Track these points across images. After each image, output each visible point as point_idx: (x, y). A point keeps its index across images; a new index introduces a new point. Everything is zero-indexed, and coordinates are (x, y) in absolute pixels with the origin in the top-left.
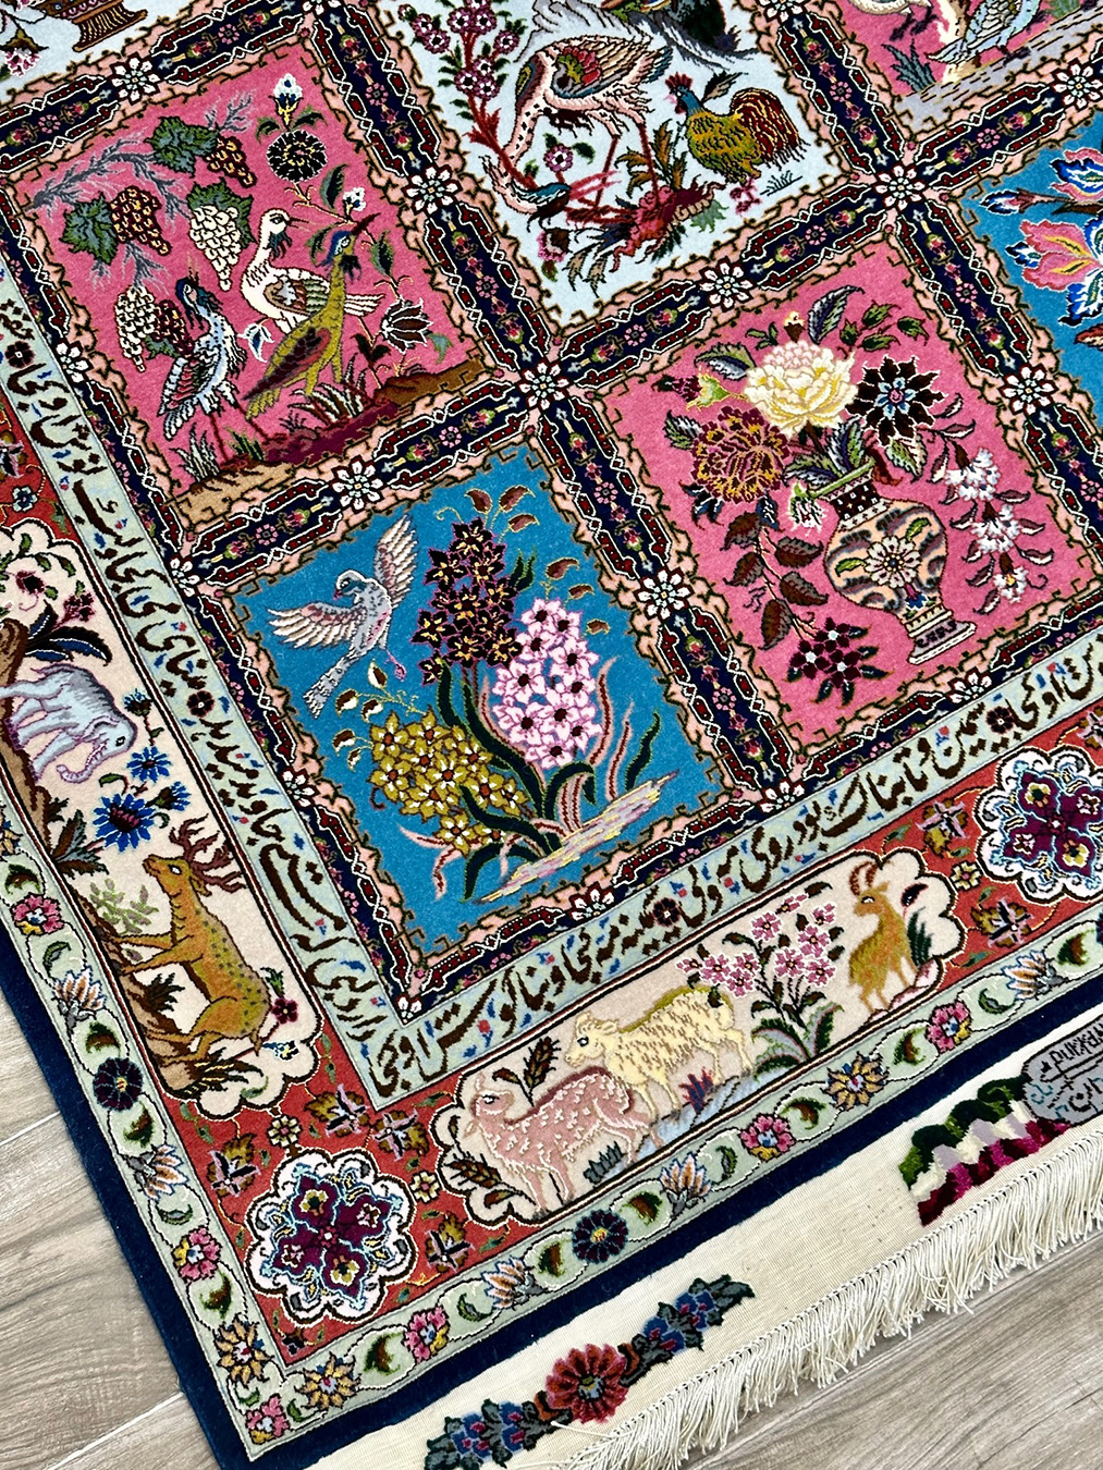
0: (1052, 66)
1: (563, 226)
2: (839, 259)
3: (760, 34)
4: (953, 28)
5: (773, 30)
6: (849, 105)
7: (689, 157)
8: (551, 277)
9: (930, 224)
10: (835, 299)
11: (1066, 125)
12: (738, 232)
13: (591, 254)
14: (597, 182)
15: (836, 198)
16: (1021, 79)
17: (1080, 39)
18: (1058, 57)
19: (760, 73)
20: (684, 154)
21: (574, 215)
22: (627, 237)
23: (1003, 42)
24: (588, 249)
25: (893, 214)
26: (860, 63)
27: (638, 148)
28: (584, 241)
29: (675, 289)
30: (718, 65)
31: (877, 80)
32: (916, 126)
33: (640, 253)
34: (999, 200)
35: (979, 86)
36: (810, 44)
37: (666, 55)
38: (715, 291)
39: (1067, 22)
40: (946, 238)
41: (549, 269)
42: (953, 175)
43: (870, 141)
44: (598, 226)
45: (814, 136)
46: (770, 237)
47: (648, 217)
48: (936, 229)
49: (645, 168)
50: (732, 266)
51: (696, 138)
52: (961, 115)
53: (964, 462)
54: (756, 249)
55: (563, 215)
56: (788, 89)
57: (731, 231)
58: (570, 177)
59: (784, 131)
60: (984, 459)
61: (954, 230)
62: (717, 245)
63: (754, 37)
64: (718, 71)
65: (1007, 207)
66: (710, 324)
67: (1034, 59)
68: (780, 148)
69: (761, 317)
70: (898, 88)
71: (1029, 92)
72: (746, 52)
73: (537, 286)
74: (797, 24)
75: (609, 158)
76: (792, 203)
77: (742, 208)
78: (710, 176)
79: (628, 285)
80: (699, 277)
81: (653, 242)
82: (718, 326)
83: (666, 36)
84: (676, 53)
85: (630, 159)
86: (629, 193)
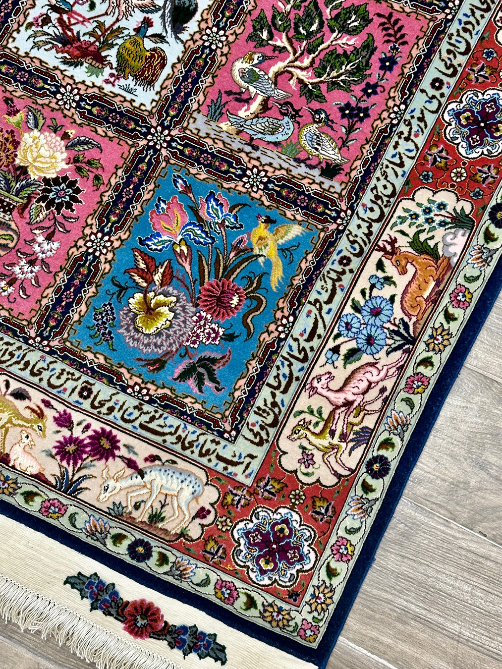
0: (257, 163)
1: (52, 19)
2: (110, 134)
3: (192, 39)
4: (248, 113)
5: (197, 43)
6: (182, 94)
7: (116, 47)
8: (27, 28)
9: (150, 159)
10: (91, 143)
11: (233, 186)
12: (94, 86)
13: (47, 37)
14: (81, 19)
15: (137, 115)
16: (243, 155)
17: (278, 167)
18: (263, 163)
19: (174, 50)
20: (117, 44)
21: (60, 20)
22: (64, 45)
23: (255, 137)
24: (48, 34)
25: (145, 142)
26: (204, 86)
27: (107, 25)
28: (51, 31)
29: (53, 78)
30: (167, 32)
31: (201, 97)
32: (191, 126)
33: (60, 55)
34: (180, 181)
35: (228, 140)
36: (200, 62)
37: (156, 9)
38: (63, 95)
39: (283, 157)
40: (148, 169)
41: (30, 25)
42: (180, 155)
43: (172, 113)
44: (61, 31)
45: (159, 89)
46: (101, 100)
47: (78, 48)
48: (149, 164)
49: (100, 33)
50: (78, 94)
51: (128, 45)
52: (210, 142)
53: (49, 238)
54: (92, 98)
55: (58, 16)
56: (173, 66)
57: (93, 83)
58: (77, 8)
59: (153, 76)
60: (56, 245)
61: (154, 171)
62: (83, 82)
63: (189, 38)
64: (164, 34)
65: (179, 185)
66: (47, 102)
67: (255, 154)
68: (144, 80)
69: (63, 119)
70: (204, 108)
71: (238, 161)
72: (179, 39)
73: (20, 26)
74: (207, 51)
75: (95, 17)
76: (122, 99)
77: (107, 81)
78: (113, 60)
79: (43, 60)
80: (64, 84)
81: (68, 57)
82: (48, 105)
84: (161, 12)
85: (100, 25)
86: (84, 34)
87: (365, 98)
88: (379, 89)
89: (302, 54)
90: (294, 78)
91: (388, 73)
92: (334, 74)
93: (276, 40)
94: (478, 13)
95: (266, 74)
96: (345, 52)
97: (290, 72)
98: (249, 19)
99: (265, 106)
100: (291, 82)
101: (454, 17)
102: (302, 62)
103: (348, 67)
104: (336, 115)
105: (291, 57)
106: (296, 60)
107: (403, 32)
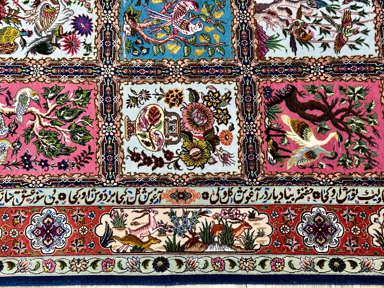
3: (31, 60)
5: (30, 64)
19: (20, 54)
27: (19, 15)
30: (29, 46)
36: (20, 70)
37: (39, 35)
49: (12, 14)
51: (13, 30)
56: (11, 58)
63: (31, 58)
64: (27, 45)
75: (20, 7)
83: (44, 37)
84: (38, 37)
85: (17, 12)
86: (8, 7)
87: (38, 163)
88: (46, 168)
89: (49, 119)
90: (33, 122)
91: (58, 168)
92: (45, 141)
93: (50, 103)
94: (114, 198)
95: (29, 106)
96: (60, 140)
97: (35, 118)
98: (56, 83)
99: (9, 115)
100: (30, 121)
101: (106, 186)
102: (44, 121)
103: (52, 146)
104: (21, 153)
105: (44, 115)
106: (44, 118)
107: (85, 164)
